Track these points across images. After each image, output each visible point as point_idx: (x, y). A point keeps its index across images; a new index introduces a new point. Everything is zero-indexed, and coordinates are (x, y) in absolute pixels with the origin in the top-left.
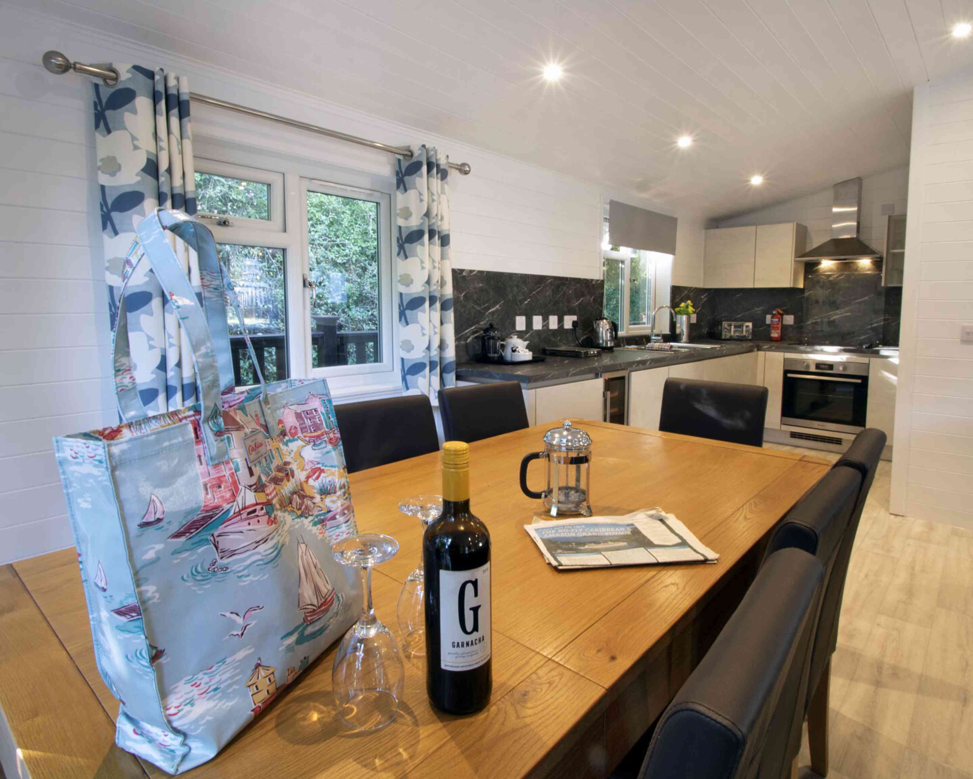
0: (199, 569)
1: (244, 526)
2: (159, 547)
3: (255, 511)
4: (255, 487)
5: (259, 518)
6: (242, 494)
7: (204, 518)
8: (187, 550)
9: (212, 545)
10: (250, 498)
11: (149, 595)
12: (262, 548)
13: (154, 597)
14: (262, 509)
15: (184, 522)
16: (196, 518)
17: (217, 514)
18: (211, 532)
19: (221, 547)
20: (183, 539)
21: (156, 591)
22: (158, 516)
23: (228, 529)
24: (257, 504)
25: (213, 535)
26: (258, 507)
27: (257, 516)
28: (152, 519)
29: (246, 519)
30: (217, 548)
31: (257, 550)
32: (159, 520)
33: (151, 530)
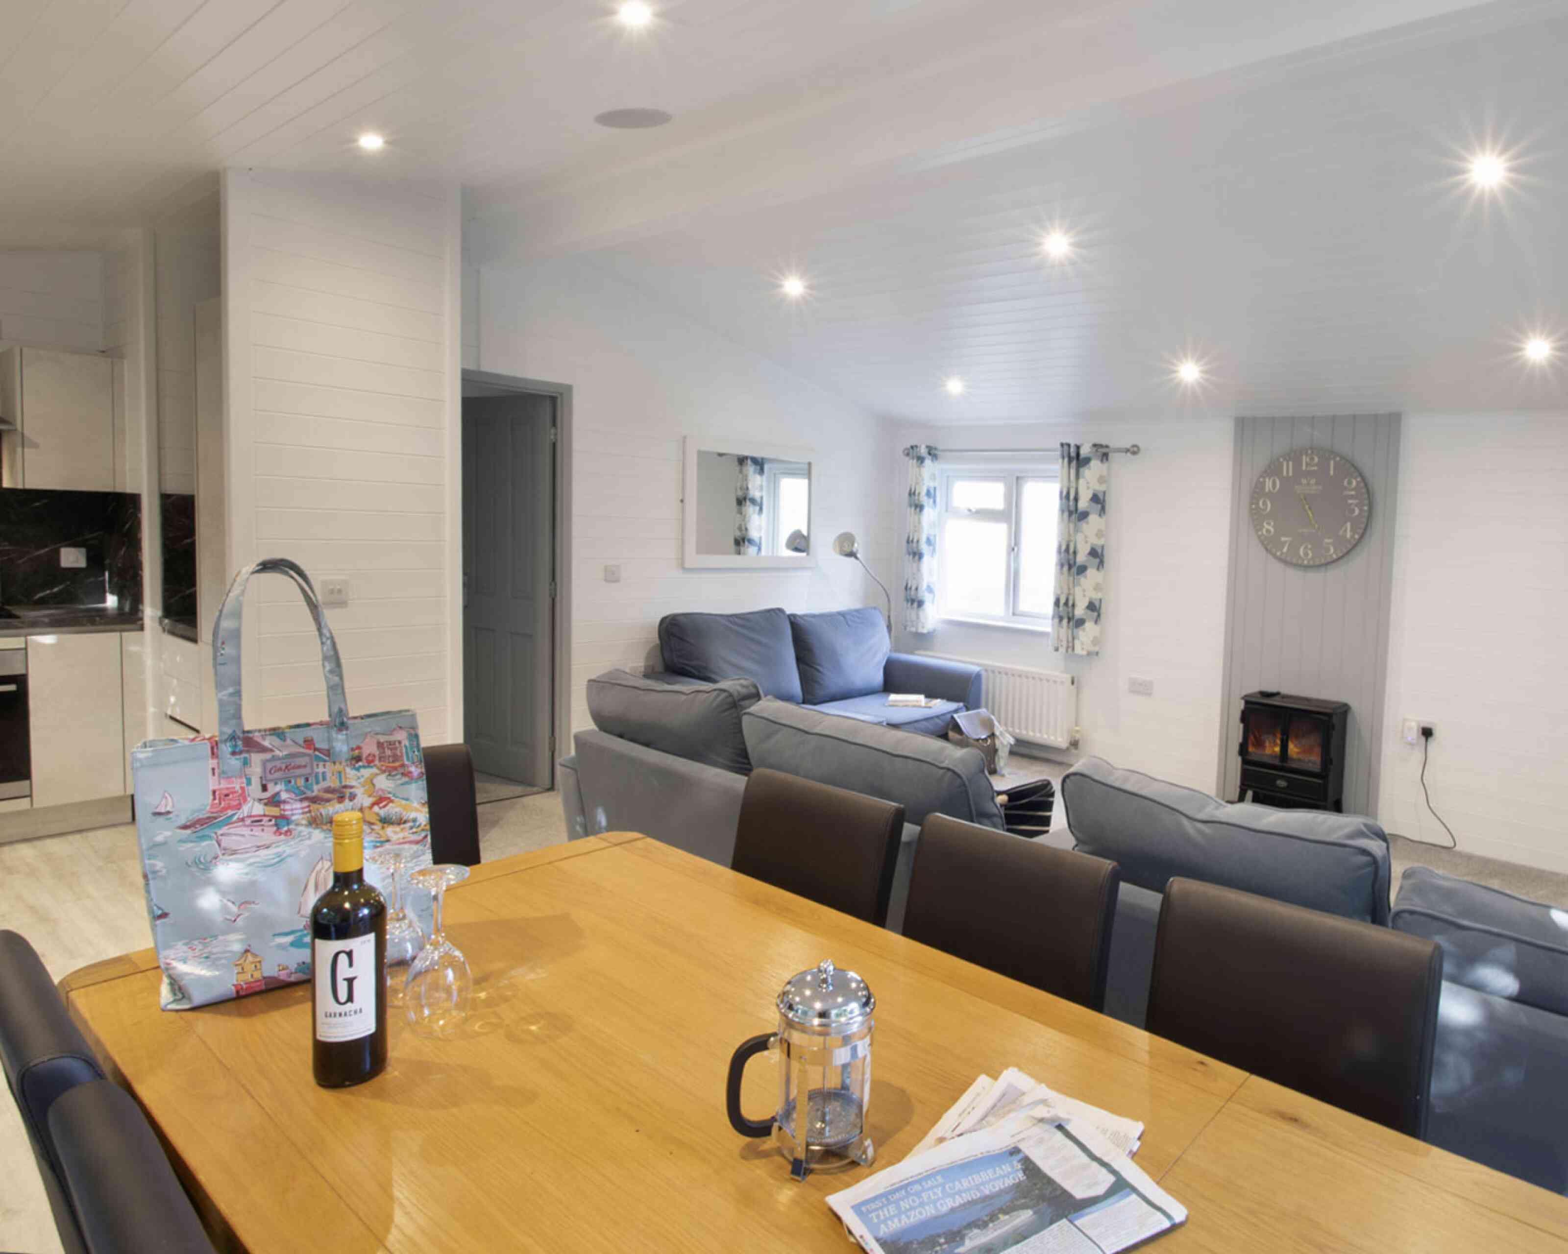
0: (202, 859)
1: (246, 831)
2: (168, 834)
3: (260, 821)
4: (266, 801)
5: (265, 828)
6: (250, 805)
7: (208, 818)
8: (192, 842)
9: (214, 842)
10: (259, 809)
11: (158, 868)
12: (263, 853)
13: (161, 871)
14: (270, 820)
15: (191, 818)
16: (201, 816)
17: (221, 817)
18: (216, 830)
19: (223, 845)
20: (188, 831)
21: (165, 867)
22: (169, 809)
23: (232, 831)
24: (265, 815)
25: (216, 833)
26: (267, 819)
27: (263, 825)
28: (163, 810)
29: (248, 826)
30: (219, 845)
31: (257, 853)
32: (168, 813)
33: (161, 819)
